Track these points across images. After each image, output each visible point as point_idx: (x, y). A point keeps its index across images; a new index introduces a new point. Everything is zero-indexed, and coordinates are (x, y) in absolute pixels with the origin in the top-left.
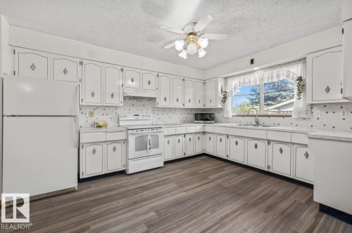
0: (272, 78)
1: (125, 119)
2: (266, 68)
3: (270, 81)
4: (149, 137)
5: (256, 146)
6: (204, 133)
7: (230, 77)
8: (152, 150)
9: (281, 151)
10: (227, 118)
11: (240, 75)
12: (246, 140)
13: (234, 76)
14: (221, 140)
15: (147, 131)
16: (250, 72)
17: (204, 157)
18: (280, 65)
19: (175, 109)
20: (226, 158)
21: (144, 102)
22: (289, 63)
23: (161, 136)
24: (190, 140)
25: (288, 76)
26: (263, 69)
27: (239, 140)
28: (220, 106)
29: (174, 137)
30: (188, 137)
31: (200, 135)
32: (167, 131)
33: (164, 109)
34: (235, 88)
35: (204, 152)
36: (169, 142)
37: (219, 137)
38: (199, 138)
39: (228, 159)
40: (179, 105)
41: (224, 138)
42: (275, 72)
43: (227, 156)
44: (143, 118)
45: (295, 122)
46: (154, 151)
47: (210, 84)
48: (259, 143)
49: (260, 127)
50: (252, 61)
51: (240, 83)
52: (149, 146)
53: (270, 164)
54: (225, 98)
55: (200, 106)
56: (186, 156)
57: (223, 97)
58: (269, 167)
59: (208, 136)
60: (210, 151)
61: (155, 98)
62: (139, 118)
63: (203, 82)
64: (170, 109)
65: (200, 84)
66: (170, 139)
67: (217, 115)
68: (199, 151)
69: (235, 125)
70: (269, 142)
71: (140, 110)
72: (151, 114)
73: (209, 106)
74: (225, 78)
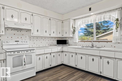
0: (101, 19)
1: (8, 44)
2: (97, 14)
3: (100, 21)
4: (24, 57)
5: (93, 60)
6: (62, 52)
7: (77, 19)
8: (26, 66)
9: (108, 63)
10: (76, 43)
11: (82, 18)
12: (87, 56)
13: (79, 18)
14: (72, 56)
15: (23, 53)
16: (88, 16)
17: (62, 66)
18: (105, 12)
19: (45, 37)
20: (75, 67)
21: (23, 32)
22: (110, 11)
23: (33, 55)
24: (54, 56)
25: (110, 18)
26: (95, 14)
27: (83, 56)
28: (71, 36)
29: (43, 55)
30: (52, 55)
31: (60, 53)
32: (38, 52)
33: (37, 37)
34: (80, 25)
35: (62, 63)
36: (40, 59)
37: (71, 54)
38: (59, 55)
39: (77, 67)
40: (47, 35)
41: (74, 55)
42: (103, 16)
43: (76, 66)
44: (22, 43)
45: (114, 45)
46: (28, 66)
47: (65, 23)
48: (94, 58)
49: (95, 48)
50: (90, 9)
51: (83, 23)
52: (24, 63)
53: (102, 71)
54: (74, 31)
55: (60, 36)
56: (51, 67)
57: (73, 30)
58: (101, 73)
59: (65, 53)
60: (66, 63)
61: (31, 30)
62: (18, 43)
63: (62, 21)
64: (42, 37)
65: (60, 23)
66: (41, 57)
67: (70, 41)
68: (59, 63)
69: (80, 47)
70: (101, 57)
71: (20, 37)
72: (28, 41)
73: (65, 36)
74: (74, 20)
